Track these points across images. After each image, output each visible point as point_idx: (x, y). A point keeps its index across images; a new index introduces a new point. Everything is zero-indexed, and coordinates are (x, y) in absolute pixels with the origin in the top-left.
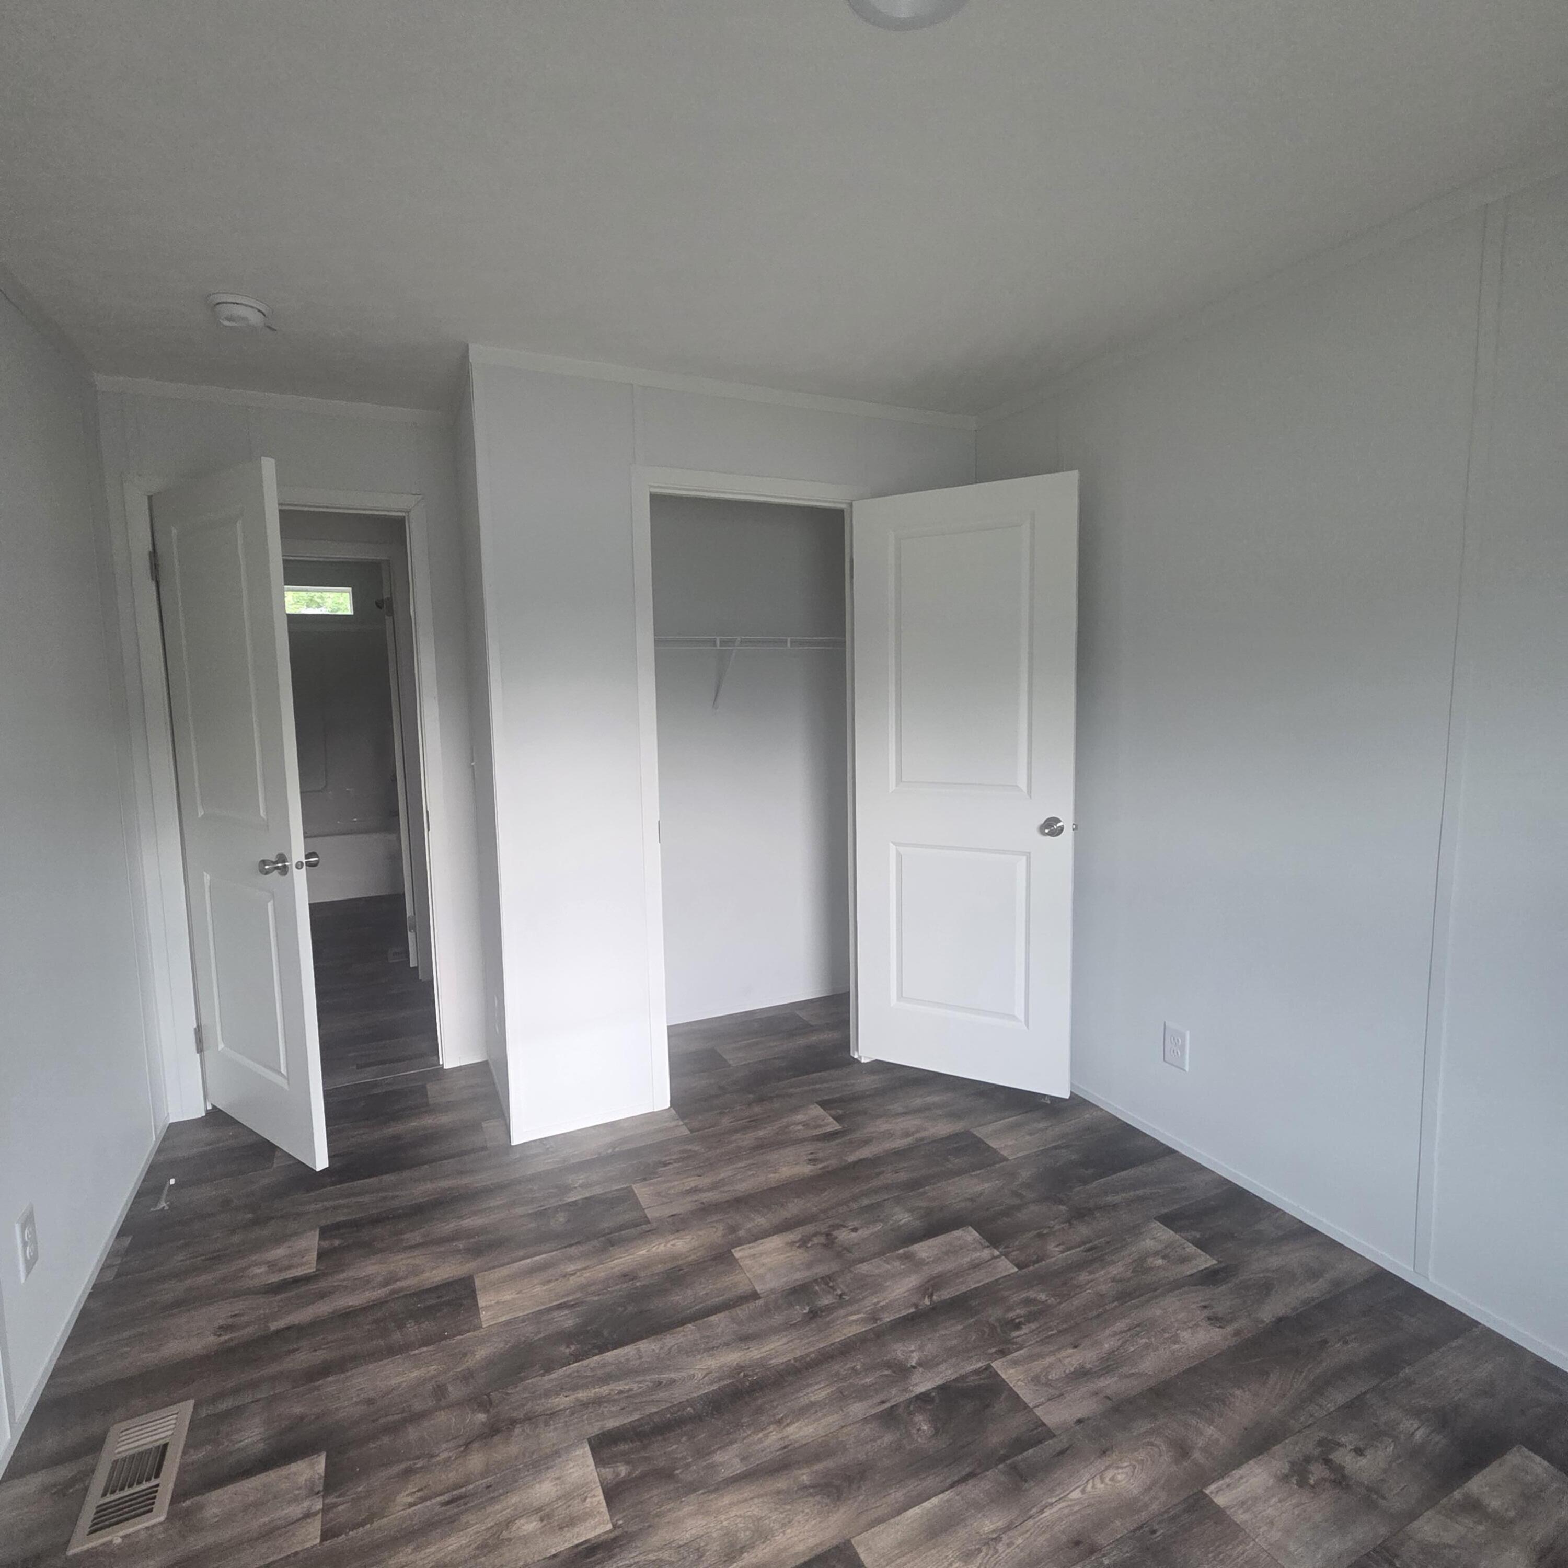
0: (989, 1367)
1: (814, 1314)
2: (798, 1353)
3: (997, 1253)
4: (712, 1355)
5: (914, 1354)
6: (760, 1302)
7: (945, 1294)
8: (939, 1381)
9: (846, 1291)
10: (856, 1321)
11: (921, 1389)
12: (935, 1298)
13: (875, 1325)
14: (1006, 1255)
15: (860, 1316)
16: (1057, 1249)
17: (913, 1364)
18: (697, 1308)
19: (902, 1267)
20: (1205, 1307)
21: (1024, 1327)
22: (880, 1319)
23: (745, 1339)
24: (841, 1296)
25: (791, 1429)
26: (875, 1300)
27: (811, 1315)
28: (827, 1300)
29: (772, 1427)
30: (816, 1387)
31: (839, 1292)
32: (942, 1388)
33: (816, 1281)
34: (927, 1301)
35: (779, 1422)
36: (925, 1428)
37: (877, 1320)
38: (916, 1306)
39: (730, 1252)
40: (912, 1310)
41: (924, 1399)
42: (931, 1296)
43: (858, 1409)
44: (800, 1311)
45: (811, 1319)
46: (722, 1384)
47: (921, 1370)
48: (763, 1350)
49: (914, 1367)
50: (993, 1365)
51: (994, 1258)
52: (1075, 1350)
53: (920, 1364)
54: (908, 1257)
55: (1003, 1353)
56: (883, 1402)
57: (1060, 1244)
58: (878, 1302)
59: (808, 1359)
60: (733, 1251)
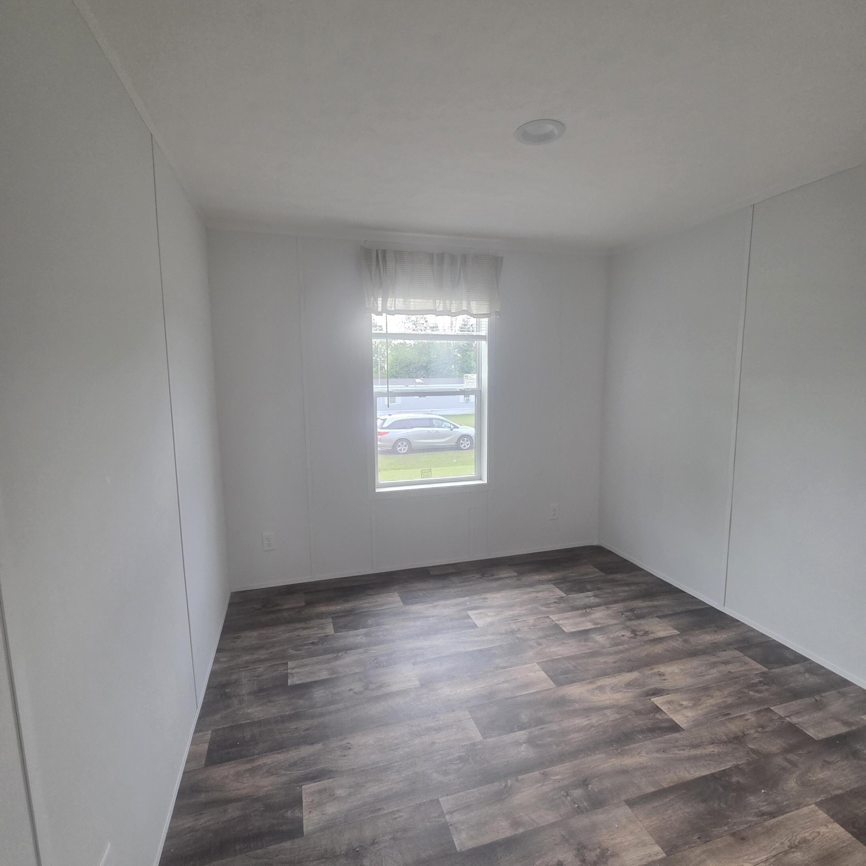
0: (484, 739)
1: (584, 783)
2: (590, 759)
3: (448, 817)
4: (641, 764)
5: (523, 750)
6: (624, 797)
7: (496, 786)
8: (512, 735)
9: (564, 799)
10: (557, 774)
11: (523, 732)
12: (503, 785)
13: (544, 770)
14: (442, 814)
15: (553, 778)
16: (401, 814)
17: (524, 744)
18: (667, 800)
19: (522, 814)
20: (345, 756)
21: (456, 757)
22: (541, 773)
23: (624, 772)
24: (568, 795)
25: (586, 723)
26: (544, 787)
27: (586, 783)
28: (577, 793)
29: (596, 724)
30: (577, 739)
31: (568, 798)
32: (512, 731)
33: (587, 811)
34: (509, 782)
35: (593, 726)
36: (523, 716)
37: (543, 774)
38: (517, 780)
39: (667, 855)
40: (520, 777)
41: (521, 728)
42: (506, 786)
43: (554, 727)
44: (594, 787)
45: (586, 780)
46: (627, 747)
47: (521, 741)
48: (611, 763)
49: (524, 743)
50: (482, 739)
51: (451, 813)
52: (435, 741)
53: (521, 744)
54: (516, 824)
55: (474, 744)
56: (542, 729)
57: (396, 818)
58: (541, 786)
59: (583, 754)
60: (664, 855)
